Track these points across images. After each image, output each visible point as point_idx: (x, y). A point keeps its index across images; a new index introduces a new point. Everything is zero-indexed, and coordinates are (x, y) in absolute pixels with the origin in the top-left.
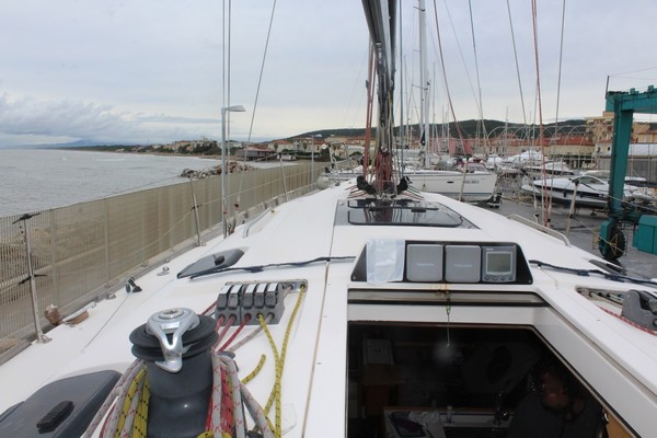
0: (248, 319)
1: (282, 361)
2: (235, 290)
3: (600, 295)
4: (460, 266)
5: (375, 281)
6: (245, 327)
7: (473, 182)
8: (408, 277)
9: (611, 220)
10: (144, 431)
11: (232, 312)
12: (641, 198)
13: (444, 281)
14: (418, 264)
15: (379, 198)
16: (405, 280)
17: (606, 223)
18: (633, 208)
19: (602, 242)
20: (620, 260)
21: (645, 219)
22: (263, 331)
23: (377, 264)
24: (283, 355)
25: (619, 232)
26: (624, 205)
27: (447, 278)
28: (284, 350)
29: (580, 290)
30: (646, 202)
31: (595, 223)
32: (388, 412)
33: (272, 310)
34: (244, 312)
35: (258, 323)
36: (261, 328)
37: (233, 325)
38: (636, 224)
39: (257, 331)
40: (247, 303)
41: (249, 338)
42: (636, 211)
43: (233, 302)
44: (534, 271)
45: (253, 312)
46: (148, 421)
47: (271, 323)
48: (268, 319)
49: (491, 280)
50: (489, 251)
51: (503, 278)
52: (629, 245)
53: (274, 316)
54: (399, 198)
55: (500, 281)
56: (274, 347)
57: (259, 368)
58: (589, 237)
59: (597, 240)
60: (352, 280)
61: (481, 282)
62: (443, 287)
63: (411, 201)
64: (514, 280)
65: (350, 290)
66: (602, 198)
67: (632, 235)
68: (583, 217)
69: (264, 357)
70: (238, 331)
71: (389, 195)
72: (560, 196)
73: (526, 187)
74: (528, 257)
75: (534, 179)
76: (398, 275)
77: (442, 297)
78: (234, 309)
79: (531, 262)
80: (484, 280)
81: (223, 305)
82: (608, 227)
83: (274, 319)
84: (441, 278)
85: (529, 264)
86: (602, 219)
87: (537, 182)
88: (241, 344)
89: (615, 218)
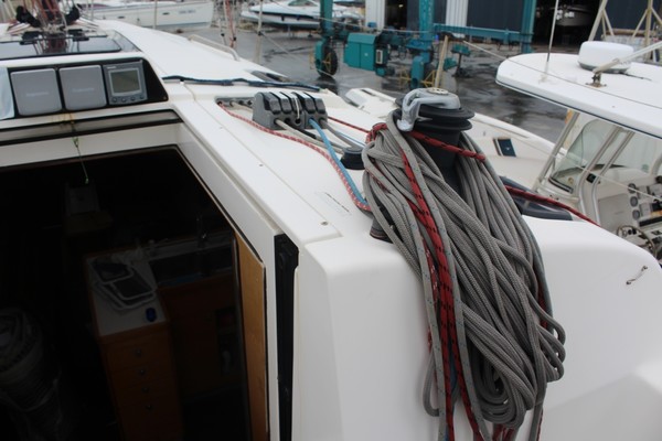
3: (241, 103)
4: (80, 90)
7: (190, 12)
8: (21, 112)
9: (324, 40)
12: (351, 18)
13: (64, 111)
14: (28, 95)
15: (46, 30)
16: (17, 116)
17: (320, 44)
18: (342, 27)
19: (318, 62)
20: (334, 77)
21: (352, 37)
25: (332, 50)
26: (335, 25)
27: (68, 106)
29: (219, 102)
30: (355, 21)
31: (313, 44)
38: (345, 42)
42: (345, 29)
44: (169, 88)
49: (119, 103)
50: (111, 69)
51: (133, 98)
52: (341, 62)
54: (68, 28)
55: (129, 101)
58: (307, 58)
59: (313, 59)
61: (108, 106)
62: (66, 117)
64: (145, 98)
66: (316, 20)
67: (342, 53)
68: (301, 39)
71: (57, 27)
72: (278, 20)
73: (246, 13)
74: (160, 74)
75: (253, 5)
77: (68, 128)
79: (164, 79)
80: (111, 103)
82: (322, 46)
84: (59, 107)
85: (162, 82)
86: (317, 40)
87: (256, 8)
89: (328, 38)
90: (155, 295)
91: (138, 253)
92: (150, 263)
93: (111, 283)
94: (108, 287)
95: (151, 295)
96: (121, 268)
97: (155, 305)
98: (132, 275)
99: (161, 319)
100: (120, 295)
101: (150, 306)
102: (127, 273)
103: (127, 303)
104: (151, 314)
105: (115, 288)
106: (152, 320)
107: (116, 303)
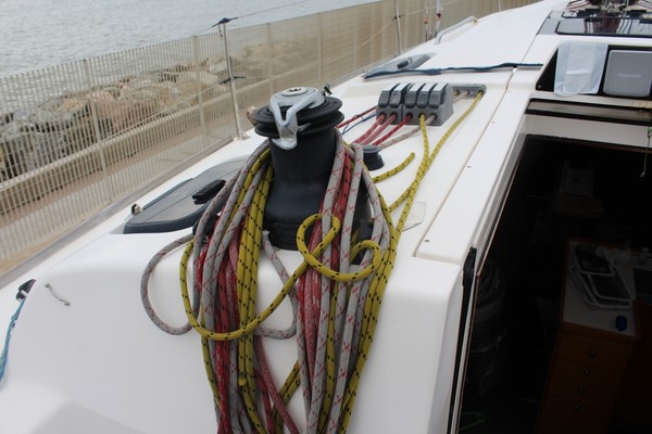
0: (410, 119)
1: (431, 161)
2: (400, 88)
5: (562, 91)
6: (404, 126)
8: (605, 90)
10: (262, 206)
11: (394, 110)
13: (650, 98)
14: (620, 75)
15: (603, 8)
16: (601, 93)
22: (420, 132)
23: (568, 73)
24: (434, 156)
28: (436, 151)
32: (573, 244)
33: (435, 111)
34: (406, 110)
35: (418, 124)
36: (420, 128)
37: (393, 123)
39: (416, 131)
40: (409, 101)
41: (405, 137)
43: (396, 100)
45: (415, 111)
46: (268, 198)
47: (432, 124)
48: (429, 120)
53: (436, 118)
54: (629, 8)
56: (427, 146)
57: (403, 166)
60: (537, 89)
63: (644, 12)
65: (532, 100)
69: (413, 155)
70: (396, 130)
71: (617, 6)
76: (591, 88)
77: (646, 116)
78: (396, 106)
81: (385, 102)
83: (436, 122)
88: (395, 142)
90: (631, 305)
91: (626, 255)
92: (635, 269)
93: (589, 274)
94: (585, 277)
95: (627, 304)
96: (603, 263)
97: (628, 315)
98: (612, 274)
99: (630, 332)
100: (594, 289)
101: (622, 314)
102: (608, 271)
103: (600, 301)
104: (621, 322)
105: (591, 280)
106: (621, 329)
107: (589, 298)
